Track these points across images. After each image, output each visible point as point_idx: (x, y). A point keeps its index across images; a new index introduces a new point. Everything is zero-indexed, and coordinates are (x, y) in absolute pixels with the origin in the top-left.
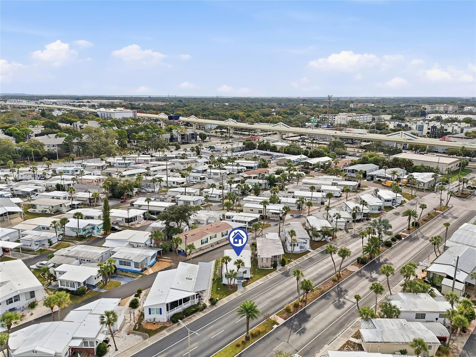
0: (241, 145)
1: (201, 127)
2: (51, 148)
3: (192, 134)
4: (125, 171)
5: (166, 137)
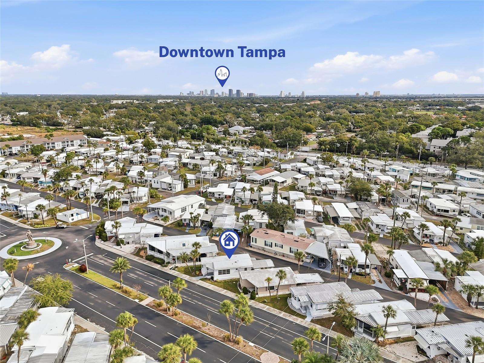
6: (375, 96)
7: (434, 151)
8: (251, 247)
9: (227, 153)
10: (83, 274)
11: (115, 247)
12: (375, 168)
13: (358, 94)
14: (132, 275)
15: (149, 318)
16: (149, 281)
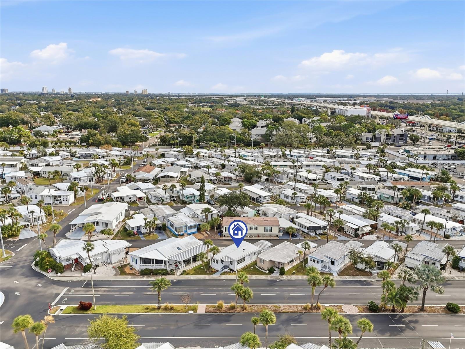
0: (452, 152)
1: (438, 128)
2: (257, 137)
3: (401, 135)
4: (286, 161)
5: (368, 136)
6: (143, 94)
7: (255, 138)
8: (225, 236)
9: (69, 156)
10: (89, 312)
11: (84, 274)
12: (230, 156)
13: (127, 92)
14: (148, 293)
15: (227, 321)
16: (175, 293)
